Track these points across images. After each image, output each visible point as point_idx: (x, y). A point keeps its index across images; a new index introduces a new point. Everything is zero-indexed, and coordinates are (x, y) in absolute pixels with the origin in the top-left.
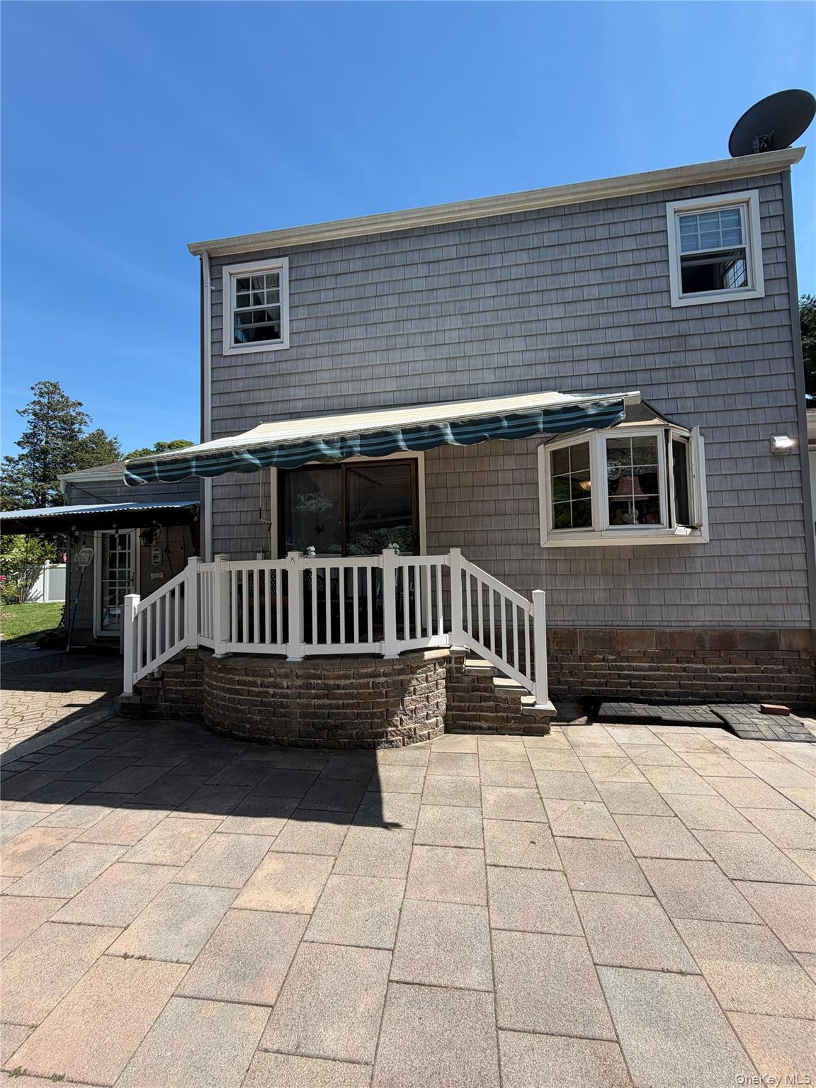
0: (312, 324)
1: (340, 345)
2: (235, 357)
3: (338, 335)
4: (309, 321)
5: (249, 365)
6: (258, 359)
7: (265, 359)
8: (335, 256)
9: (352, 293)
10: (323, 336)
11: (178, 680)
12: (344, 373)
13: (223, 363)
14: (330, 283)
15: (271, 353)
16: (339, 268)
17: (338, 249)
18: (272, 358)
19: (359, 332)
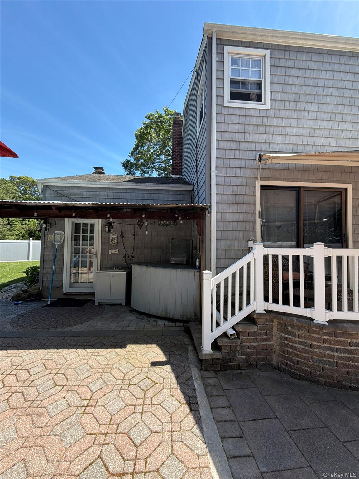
0: (284, 96)
1: (302, 113)
2: (232, 109)
3: (301, 106)
4: (282, 94)
5: (242, 115)
6: (248, 113)
7: (253, 113)
8: (300, 56)
9: (310, 82)
10: (292, 105)
11: (252, 338)
12: (304, 131)
13: (224, 111)
14: (296, 72)
15: (257, 110)
16: (301, 64)
17: (301, 53)
18: (257, 113)
19: (315, 107)
